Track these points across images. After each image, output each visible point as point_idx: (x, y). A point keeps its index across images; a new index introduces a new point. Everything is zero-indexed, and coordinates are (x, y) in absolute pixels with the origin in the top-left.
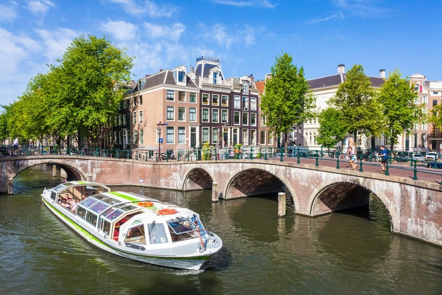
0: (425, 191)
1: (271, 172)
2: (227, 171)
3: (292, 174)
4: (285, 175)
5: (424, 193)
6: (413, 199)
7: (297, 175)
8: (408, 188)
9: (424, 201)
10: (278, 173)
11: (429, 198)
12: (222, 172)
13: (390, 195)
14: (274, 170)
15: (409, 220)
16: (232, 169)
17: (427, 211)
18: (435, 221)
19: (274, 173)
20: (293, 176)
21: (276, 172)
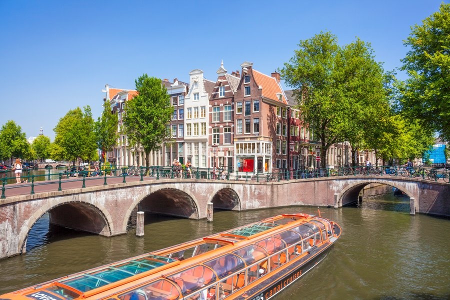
0: (254, 185)
1: (180, 189)
2: (129, 197)
3: (196, 188)
4: (191, 190)
5: (253, 187)
6: (248, 192)
7: (199, 188)
8: (246, 186)
9: (253, 191)
10: (186, 189)
11: (255, 189)
12: (120, 199)
13: (239, 191)
14: (182, 187)
15: (247, 201)
16: (136, 193)
17: (254, 195)
18: (257, 198)
19: (182, 190)
20: (197, 190)
21: (184, 189)
